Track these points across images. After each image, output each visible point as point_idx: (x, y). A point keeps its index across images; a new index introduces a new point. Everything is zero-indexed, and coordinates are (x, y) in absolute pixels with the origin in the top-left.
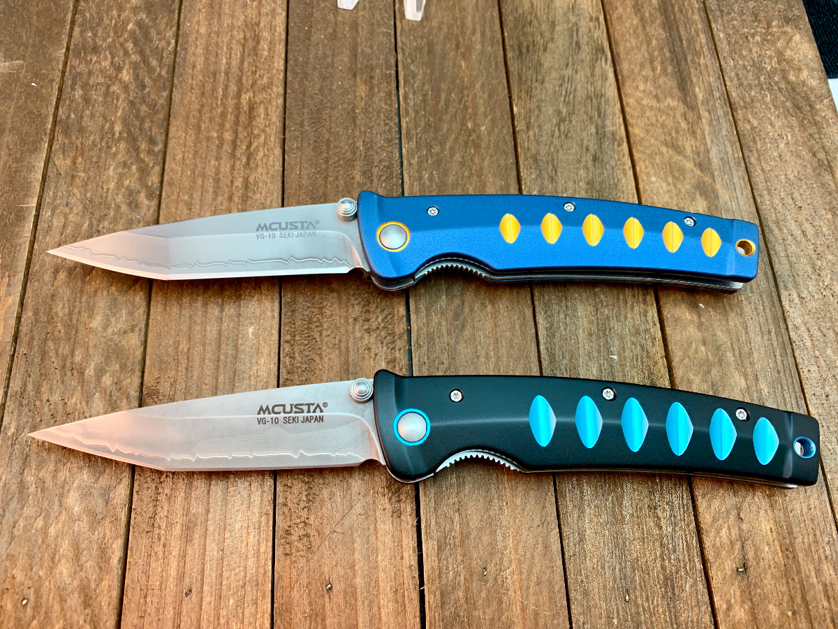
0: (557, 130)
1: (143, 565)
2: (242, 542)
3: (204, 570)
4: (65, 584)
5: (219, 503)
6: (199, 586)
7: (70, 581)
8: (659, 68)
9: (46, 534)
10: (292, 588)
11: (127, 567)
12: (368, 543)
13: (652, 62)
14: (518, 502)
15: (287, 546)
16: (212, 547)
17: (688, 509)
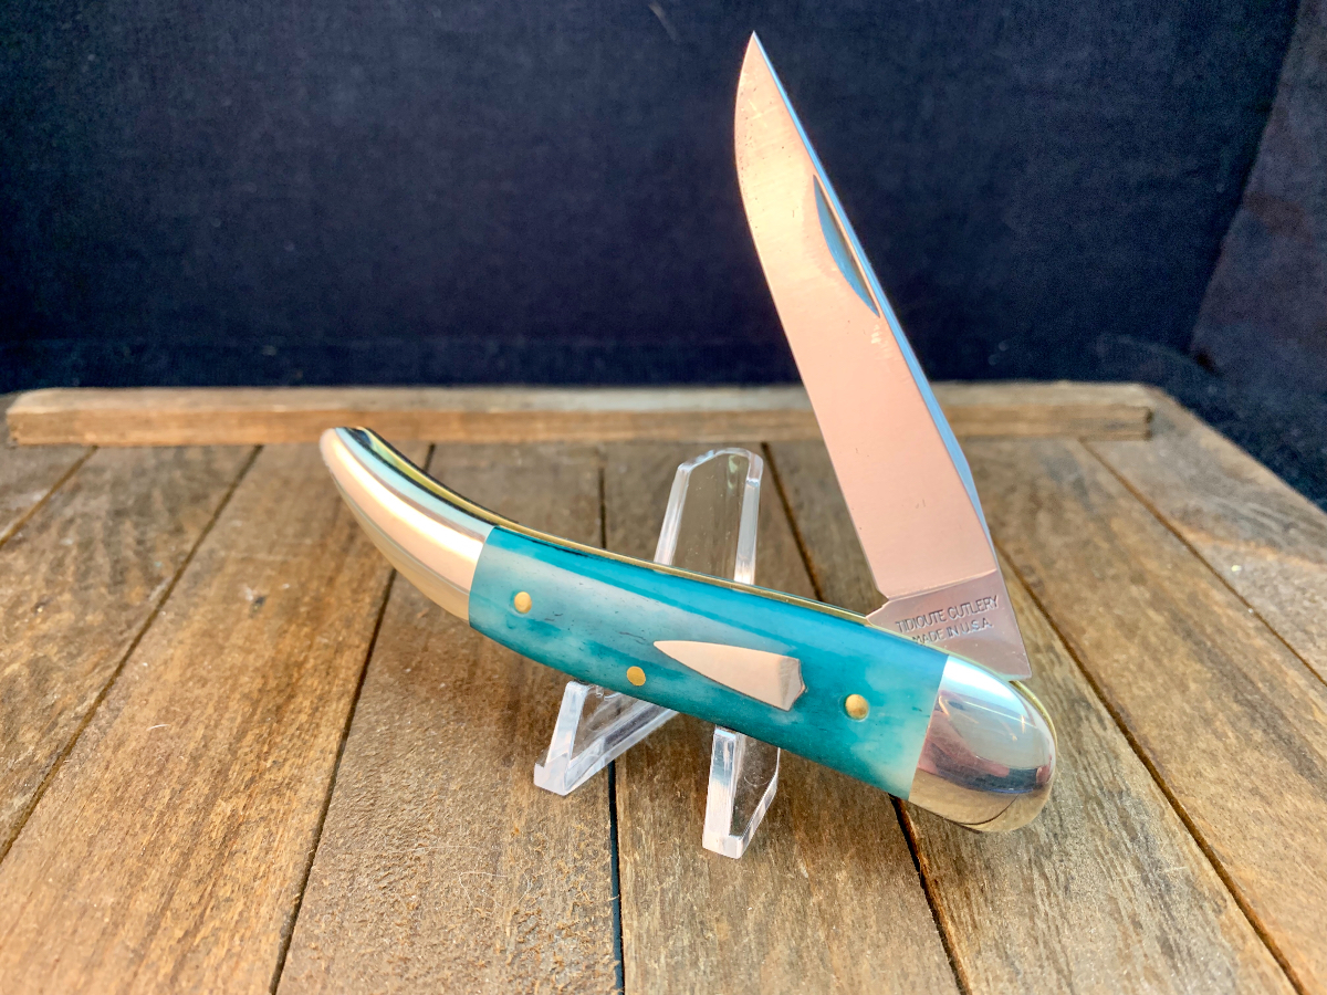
0: (1036, 875)
8: (1230, 734)
13: (1207, 721)
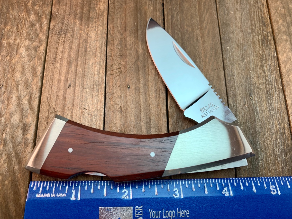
1: (51, 75)
2: (93, 69)
3: (76, 78)
4: (18, 80)
5: (83, 54)
6: (74, 84)
7: (20, 79)
9: (10, 63)
10: (113, 87)
11: (44, 76)
12: (145, 71)
14: (207, 60)
15: (112, 71)
16: (80, 70)
17: (276, 67)
